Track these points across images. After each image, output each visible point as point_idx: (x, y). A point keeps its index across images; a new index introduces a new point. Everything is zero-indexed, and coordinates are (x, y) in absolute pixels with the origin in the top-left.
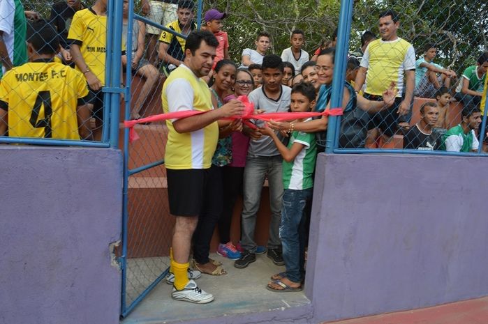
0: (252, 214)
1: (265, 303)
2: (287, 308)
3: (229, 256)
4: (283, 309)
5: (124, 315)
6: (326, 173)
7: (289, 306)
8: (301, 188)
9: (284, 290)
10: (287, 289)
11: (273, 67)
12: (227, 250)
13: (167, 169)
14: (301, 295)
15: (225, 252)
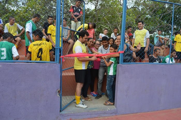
0: (101, 83)
1: (102, 108)
2: (109, 110)
3: (94, 96)
4: (107, 110)
5: (61, 110)
6: (119, 70)
7: (109, 109)
8: (112, 75)
9: (109, 105)
10: (110, 105)
11: (104, 40)
12: (93, 94)
13: (75, 69)
14: (114, 106)
15: (92, 94)
